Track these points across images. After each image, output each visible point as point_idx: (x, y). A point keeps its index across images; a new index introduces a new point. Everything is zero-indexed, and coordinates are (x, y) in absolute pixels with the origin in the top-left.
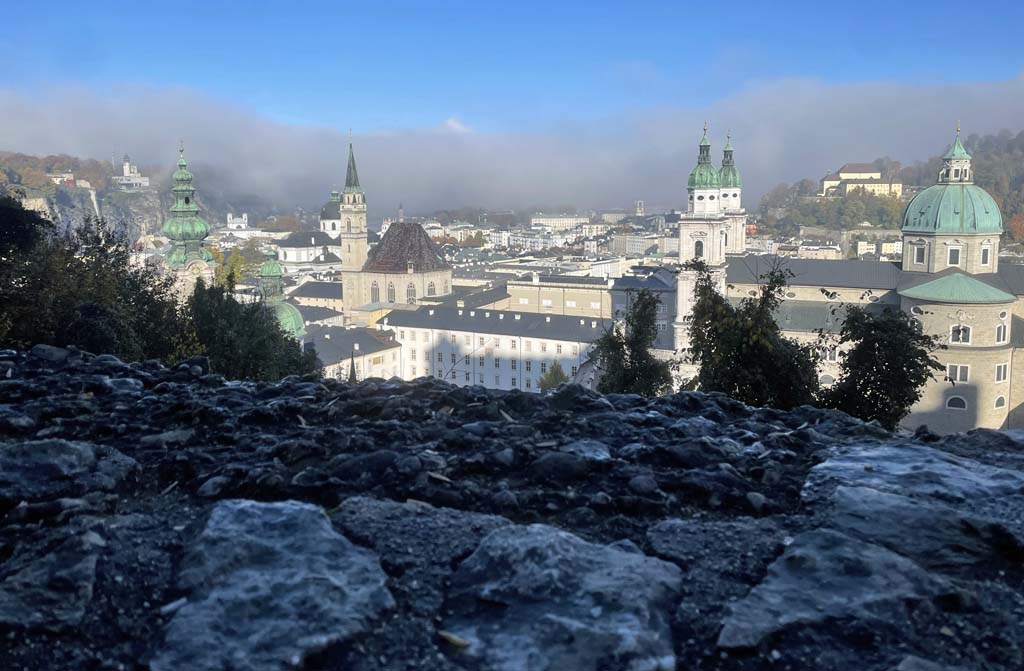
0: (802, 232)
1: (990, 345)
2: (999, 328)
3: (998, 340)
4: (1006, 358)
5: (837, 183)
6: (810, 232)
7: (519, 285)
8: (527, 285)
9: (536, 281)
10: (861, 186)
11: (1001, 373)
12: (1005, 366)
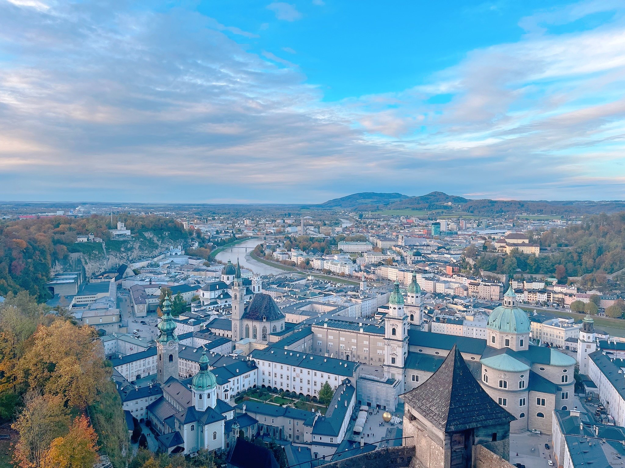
1: (516, 390)
2: (520, 383)
3: (520, 387)
4: (525, 396)
5: (504, 245)
6: (487, 274)
7: (318, 327)
8: (321, 328)
9: (325, 326)
10: (516, 247)
11: (522, 402)
12: (524, 399)
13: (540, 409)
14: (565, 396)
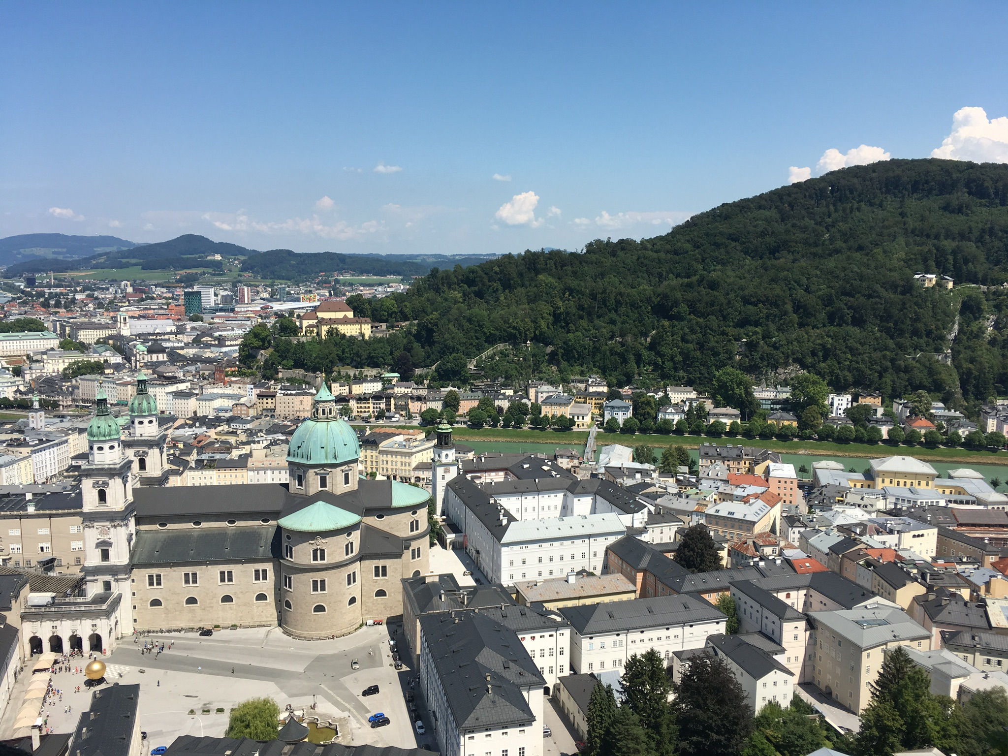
0: (280, 375)
1: (340, 561)
2: (347, 546)
3: (347, 554)
4: (356, 567)
5: (314, 322)
6: (289, 376)
10: (334, 326)
11: (351, 579)
12: (354, 573)
13: (381, 583)
14: (416, 554)
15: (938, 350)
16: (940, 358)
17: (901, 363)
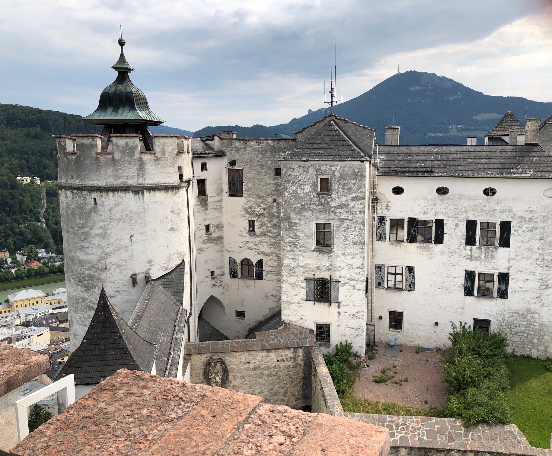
15: (38, 220)
16: (39, 225)
17: (17, 230)
